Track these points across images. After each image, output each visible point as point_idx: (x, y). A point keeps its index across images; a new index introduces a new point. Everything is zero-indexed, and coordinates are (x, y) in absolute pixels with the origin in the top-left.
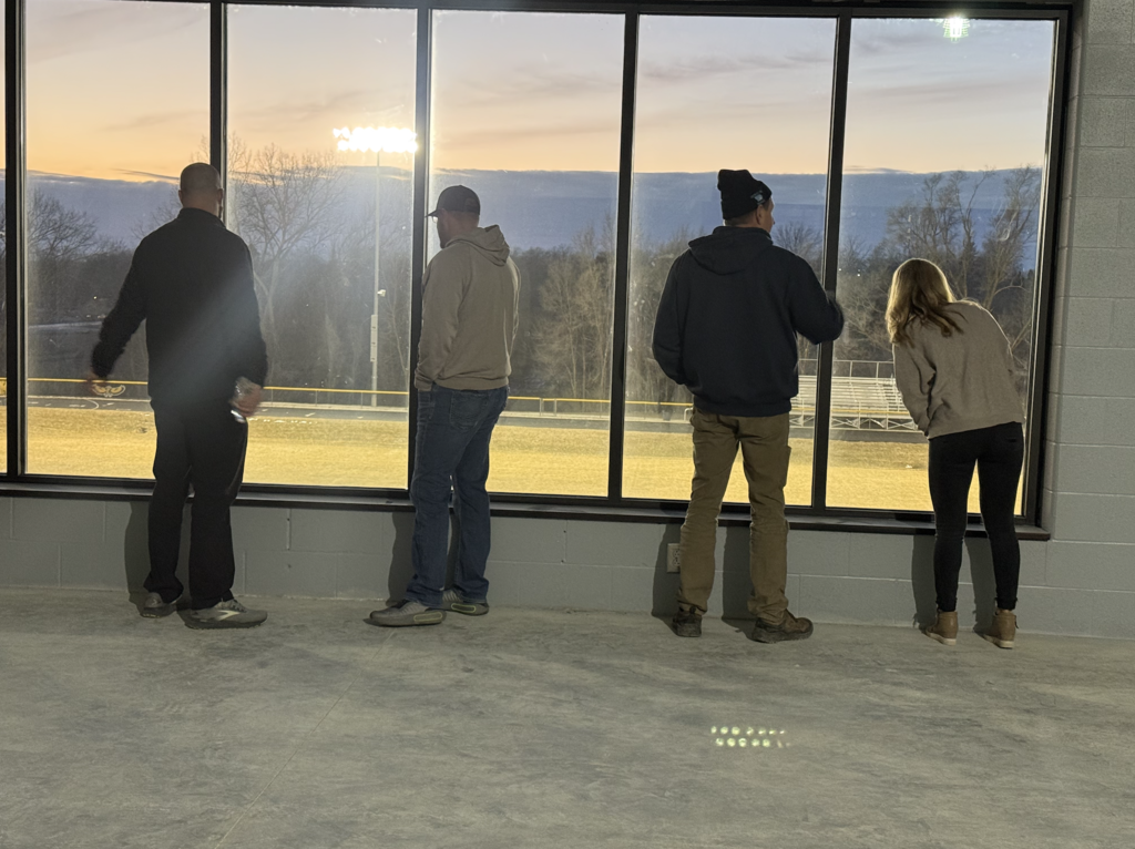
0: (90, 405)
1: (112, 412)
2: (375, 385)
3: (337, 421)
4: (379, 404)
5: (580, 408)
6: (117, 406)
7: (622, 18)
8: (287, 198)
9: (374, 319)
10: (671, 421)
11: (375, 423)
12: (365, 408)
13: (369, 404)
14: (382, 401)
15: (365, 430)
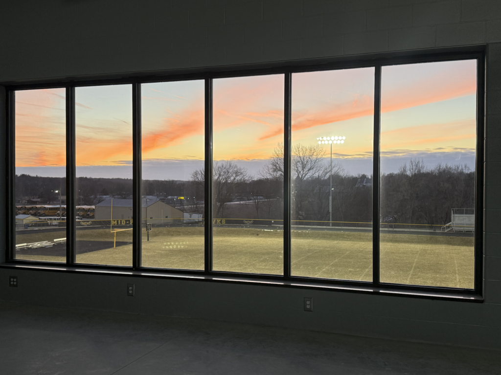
0: (242, 227)
1: (249, 229)
2: (331, 219)
3: (318, 231)
4: (332, 226)
5: (403, 227)
6: (250, 227)
7: (283, 75)
8: (304, 160)
9: (331, 198)
10: (437, 231)
11: (330, 232)
12: (328, 227)
13: (329, 226)
14: (334, 225)
15: (327, 234)
